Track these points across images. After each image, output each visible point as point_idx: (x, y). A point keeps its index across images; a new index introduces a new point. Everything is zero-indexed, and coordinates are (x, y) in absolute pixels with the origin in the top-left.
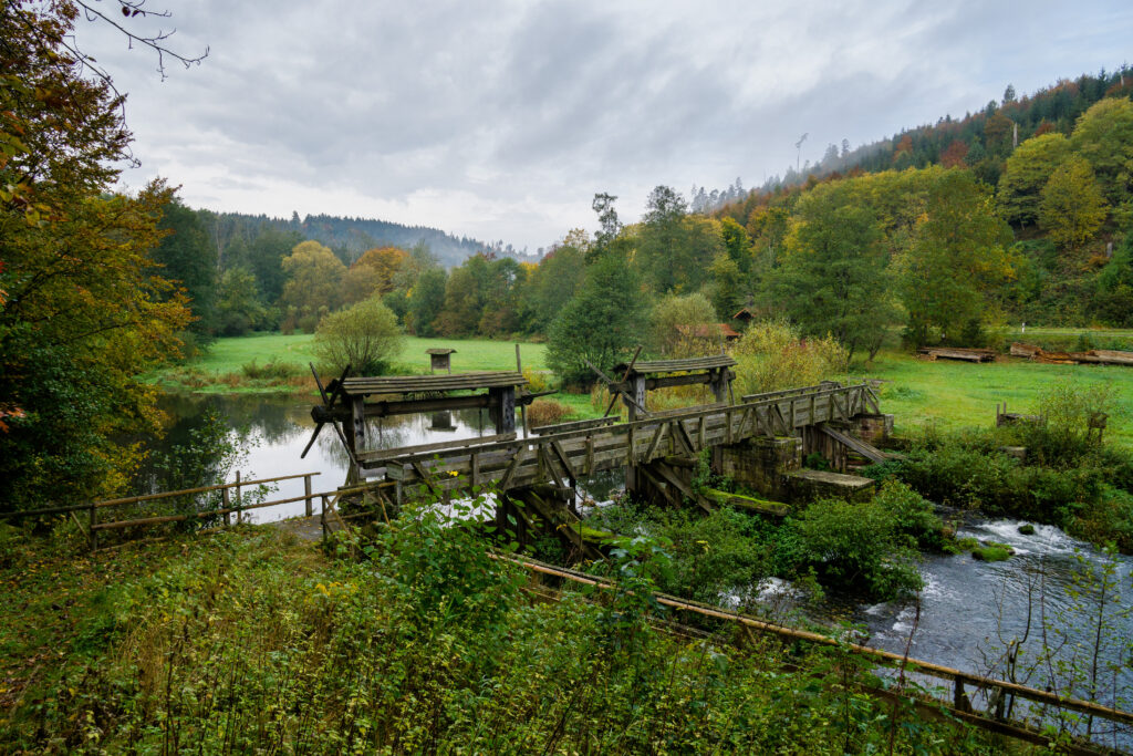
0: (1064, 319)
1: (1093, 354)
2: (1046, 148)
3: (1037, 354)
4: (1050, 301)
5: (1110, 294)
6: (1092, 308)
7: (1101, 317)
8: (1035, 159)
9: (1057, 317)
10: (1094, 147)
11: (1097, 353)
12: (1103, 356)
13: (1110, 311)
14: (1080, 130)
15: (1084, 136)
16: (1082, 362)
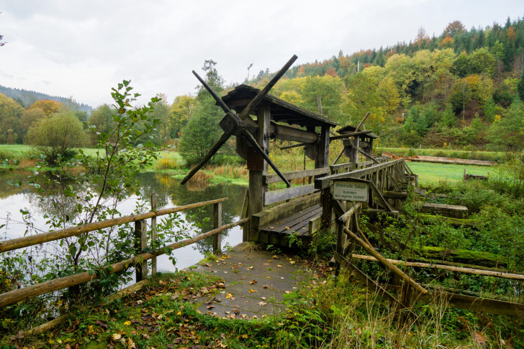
0: (390, 144)
1: (417, 157)
2: (375, 72)
3: (393, 157)
4: (383, 136)
5: (408, 134)
6: (401, 140)
7: (405, 144)
8: (372, 76)
9: (387, 143)
10: (394, 73)
11: (419, 157)
12: (421, 158)
13: (408, 141)
14: (387, 66)
15: (390, 68)
16: (413, 161)
